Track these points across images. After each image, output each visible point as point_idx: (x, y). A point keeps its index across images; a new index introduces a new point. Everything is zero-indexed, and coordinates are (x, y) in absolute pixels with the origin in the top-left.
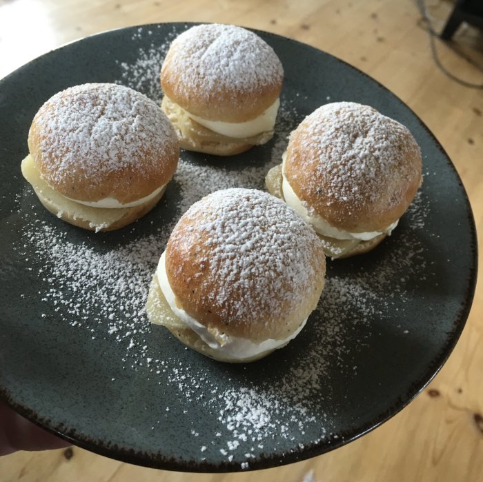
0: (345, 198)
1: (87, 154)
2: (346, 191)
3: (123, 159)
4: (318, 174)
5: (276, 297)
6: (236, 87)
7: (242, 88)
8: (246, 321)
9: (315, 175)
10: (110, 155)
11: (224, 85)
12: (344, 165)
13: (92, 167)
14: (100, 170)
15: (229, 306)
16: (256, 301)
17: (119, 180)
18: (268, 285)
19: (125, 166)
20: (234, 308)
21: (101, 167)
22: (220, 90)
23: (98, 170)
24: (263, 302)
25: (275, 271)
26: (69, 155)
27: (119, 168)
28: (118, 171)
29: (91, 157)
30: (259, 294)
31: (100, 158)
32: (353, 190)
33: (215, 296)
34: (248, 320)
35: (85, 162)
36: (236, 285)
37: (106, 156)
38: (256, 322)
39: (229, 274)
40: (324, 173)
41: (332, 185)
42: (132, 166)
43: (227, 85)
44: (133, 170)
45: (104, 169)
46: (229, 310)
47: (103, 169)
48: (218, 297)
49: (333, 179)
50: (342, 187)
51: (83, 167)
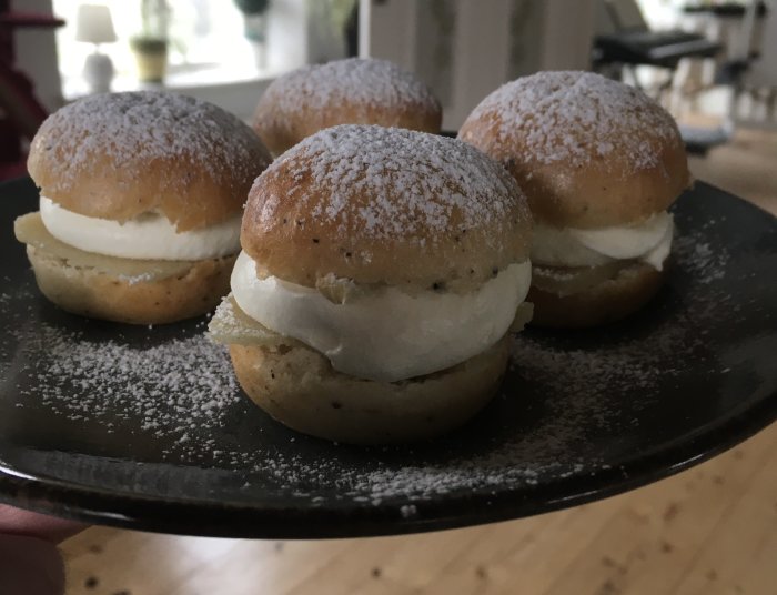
0: (554, 157)
1: (116, 134)
2: (553, 146)
3: (176, 142)
4: (503, 136)
5: (434, 199)
6: (363, 100)
7: (373, 100)
8: (383, 238)
9: (498, 141)
10: (155, 135)
11: (344, 99)
12: (543, 113)
13: (124, 151)
14: (138, 156)
15: (349, 217)
16: (399, 205)
17: (169, 174)
18: (419, 182)
19: (180, 151)
20: (359, 219)
21: (139, 151)
22: (338, 105)
23: (133, 156)
24: (411, 206)
25: (429, 166)
26: (88, 142)
27: (168, 153)
28: (167, 159)
29: (123, 138)
30: (402, 195)
31: (138, 138)
32: (565, 142)
33: (324, 208)
34: (387, 236)
35: (113, 145)
36: (359, 185)
37: (146, 136)
38: (401, 240)
39: (346, 173)
40: (513, 132)
41: (528, 143)
42: (191, 154)
43: (349, 97)
44: (192, 161)
45: (143, 154)
46: (350, 224)
47: (141, 155)
48: (328, 210)
49: (528, 134)
50: (545, 142)
51: (109, 152)
